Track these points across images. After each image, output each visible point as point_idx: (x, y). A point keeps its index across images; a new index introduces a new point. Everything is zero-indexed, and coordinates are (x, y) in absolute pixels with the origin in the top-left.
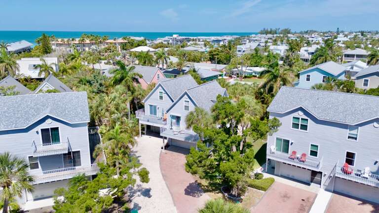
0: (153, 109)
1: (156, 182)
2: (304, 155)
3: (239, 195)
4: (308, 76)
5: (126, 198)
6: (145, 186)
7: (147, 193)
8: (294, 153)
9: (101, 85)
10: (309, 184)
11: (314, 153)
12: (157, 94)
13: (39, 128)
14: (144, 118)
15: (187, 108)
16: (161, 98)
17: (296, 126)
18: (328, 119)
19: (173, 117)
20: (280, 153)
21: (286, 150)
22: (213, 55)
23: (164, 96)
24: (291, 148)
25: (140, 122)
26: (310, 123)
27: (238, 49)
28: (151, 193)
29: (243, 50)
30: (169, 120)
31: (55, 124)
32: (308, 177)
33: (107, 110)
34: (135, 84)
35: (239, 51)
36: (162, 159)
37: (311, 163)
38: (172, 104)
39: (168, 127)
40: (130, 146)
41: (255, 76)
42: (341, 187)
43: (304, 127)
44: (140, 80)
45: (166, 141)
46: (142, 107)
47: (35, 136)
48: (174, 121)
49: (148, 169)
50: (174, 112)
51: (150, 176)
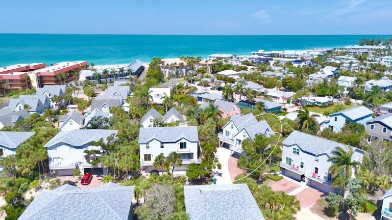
0: (228, 133)
1: (225, 170)
2: (298, 167)
3: (262, 181)
4: (336, 118)
5: (211, 175)
6: (220, 171)
7: (220, 175)
8: (294, 165)
9: (199, 115)
10: (300, 182)
11: (302, 167)
12: (230, 125)
13: (179, 142)
14: (222, 137)
15: (244, 136)
16: (232, 128)
17: (294, 152)
18: (307, 151)
19: (237, 140)
20: (288, 165)
21: (290, 164)
22: (286, 83)
23: (234, 127)
24: (292, 163)
25: (220, 140)
26: (300, 152)
27: (310, 78)
28: (222, 175)
29: (315, 78)
30: (235, 141)
31: (185, 141)
32: (300, 178)
33: (204, 133)
34: (219, 117)
35: (311, 79)
36: (229, 161)
37: (301, 172)
38: (238, 132)
39: (234, 144)
40: (214, 153)
41: (317, 106)
42: (313, 184)
43: (298, 153)
44: (222, 115)
45: (233, 152)
46: (222, 130)
47: (178, 145)
48: (238, 142)
49: (221, 164)
50: (238, 137)
51: (222, 167)
